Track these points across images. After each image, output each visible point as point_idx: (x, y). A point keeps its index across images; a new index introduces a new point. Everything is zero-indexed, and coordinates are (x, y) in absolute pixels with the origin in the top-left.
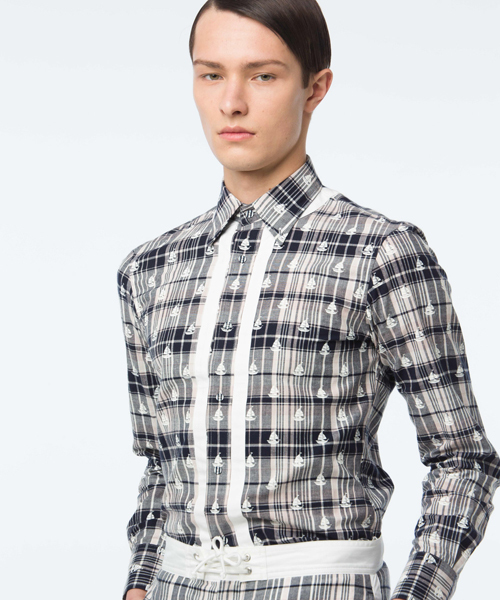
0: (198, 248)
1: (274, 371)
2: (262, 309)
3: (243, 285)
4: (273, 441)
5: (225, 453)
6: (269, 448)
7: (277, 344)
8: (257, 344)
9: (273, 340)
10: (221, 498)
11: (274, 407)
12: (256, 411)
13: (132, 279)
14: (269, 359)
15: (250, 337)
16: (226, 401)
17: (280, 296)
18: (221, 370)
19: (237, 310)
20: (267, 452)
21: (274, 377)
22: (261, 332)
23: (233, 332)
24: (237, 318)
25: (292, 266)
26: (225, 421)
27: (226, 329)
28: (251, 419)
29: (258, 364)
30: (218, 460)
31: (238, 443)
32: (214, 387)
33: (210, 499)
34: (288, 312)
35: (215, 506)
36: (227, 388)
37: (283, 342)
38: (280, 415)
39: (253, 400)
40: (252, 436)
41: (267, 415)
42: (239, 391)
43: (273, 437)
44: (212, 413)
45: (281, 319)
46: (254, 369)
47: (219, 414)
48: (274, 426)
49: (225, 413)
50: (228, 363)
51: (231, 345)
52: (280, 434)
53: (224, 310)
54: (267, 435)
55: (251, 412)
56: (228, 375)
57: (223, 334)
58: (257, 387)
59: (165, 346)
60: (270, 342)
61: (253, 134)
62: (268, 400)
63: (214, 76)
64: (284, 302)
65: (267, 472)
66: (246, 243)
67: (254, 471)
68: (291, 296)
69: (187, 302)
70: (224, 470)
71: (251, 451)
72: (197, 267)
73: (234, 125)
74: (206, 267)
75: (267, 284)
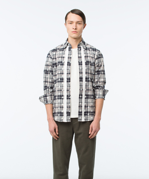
0: (63, 49)
2: (86, 59)
3: (81, 55)
5: (82, 81)
7: (89, 64)
8: (86, 64)
13: (50, 54)
15: (85, 63)
16: (82, 73)
18: (81, 68)
19: (81, 59)
20: (88, 81)
21: (89, 70)
22: (86, 62)
23: (81, 62)
26: (82, 76)
27: (80, 62)
29: (87, 67)
30: (81, 82)
31: (84, 79)
32: (80, 71)
33: (80, 88)
35: (81, 89)
36: (82, 71)
38: (90, 75)
39: (86, 73)
40: (86, 78)
41: (88, 75)
42: (84, 71)
43: (89, 79)
44: (80, 75)
45: (89, 60)
46: (86, 68)
47: (81, 75)
48: (89, 77)
49: (82, 75)
50: (82, 67)
51: (81, 64)
53: (79, 59)
54: (88, 78)
55: (86, 75)
56: (82, 69)
58: (87, 71)
60: (88, 64)
61: (77, 32)
62: (88, 73)
63: (71, 23)
64: (89, 58)
65: (88, 84)
67: (86, 84)
68: (90, 57)
69: (62, 57)
70: (82, 84)
71: (86, 81)
72: (62, 52)
73: (75, 31)
74: (64, 52)
75: (85, 55)
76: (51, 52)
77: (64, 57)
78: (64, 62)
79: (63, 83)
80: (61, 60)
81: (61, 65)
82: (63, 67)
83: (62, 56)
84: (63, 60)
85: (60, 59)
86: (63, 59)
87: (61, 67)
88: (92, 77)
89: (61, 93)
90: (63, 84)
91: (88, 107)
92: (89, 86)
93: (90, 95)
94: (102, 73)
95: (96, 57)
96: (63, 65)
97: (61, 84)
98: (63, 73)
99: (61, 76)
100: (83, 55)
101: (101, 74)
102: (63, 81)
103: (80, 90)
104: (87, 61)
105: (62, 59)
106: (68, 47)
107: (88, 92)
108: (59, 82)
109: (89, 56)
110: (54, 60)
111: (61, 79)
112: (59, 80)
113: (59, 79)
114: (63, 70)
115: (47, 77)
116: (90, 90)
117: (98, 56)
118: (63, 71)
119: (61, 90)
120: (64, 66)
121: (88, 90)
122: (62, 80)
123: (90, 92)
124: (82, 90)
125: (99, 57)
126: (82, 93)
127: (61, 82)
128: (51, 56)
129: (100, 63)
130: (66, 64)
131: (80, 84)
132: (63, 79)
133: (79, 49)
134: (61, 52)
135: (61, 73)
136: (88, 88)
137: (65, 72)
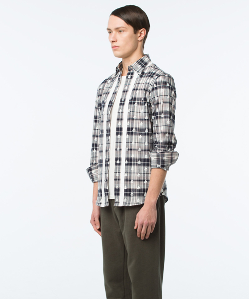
1: (135, 111)
3: (128, 88)
4: (134, 131)
5: (121, 134)
7: (136, 104)
8: (130, 103)
10: (120, 146)
11: (135, 121)
12: (130, 122)
14: (134, 108)
16: (122, 119)
17: (137, 90)
18: (121, 111)
19: (126, 94)
20: (132, 134)
21: (135, 113)
22: (132, 100)
23: (124, 100)
24: (126, 96)
25: (141, 82)
26: (121, 125)
28: (128, 124)
30: (119, 135)
31: (125, 131)
32: (119, 116)
33: (117, 147)
34: (139, 94)
35: (118, 148)
36: (122, 116)
37: (138, 103)
38: (136, 123)
39: (129, 119)
40: (128, 129)
41: (132, 123)
43: (134, 129)
44: (118, 123)
45: (137, 96)
46: (129, 110)
47: (120, 123)
48: (134, 126)
50: (123, 109)
51: (124, 104)
52: (136, 129)
53: (123, 95)
54: (132, 129)
56: (122, 112)
58: (130, 115)
60: (134, 103)
61: (119, 47)
62: (133, 119)
63: (110, 32)
64: (137, 92)
65: (132, 139)
66: (130, 76)
67: (128, 139)
68: (140, 89)
69: (106, 93)
70: (121, 139)
71: (128, 133)
73: (113, 45)
75: (134, 87)
77: (109, 93)
78: (106, 101)
83: (108, 90)
84: (106, 98)
86: (107, 96)
91: (130, 180)
92: (133, 143)
93: (134, 159)
94: (163, 115)
95: (150, 88)
96: (104, 106)
103: (116, 150)
104: (132, 98)
107: (131, 154)
116: (134, 150)
120: (104, 108)
121: (131, 150)
123: (134, 154)
124: (120, 150)
126: (120, 155)
129: (156, 98)
131: (117, 139)
136: (131, 146)
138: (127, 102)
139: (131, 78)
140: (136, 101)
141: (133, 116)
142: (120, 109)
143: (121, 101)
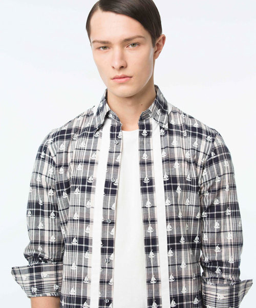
0: (91, 133)
1: (179, 203)
2: (166, 168)
3: (149, 156)
4: (182, 241)
5: (155, 250)
6: (181, 245)
7: (179, 189)
8: (168, 188)
9: (177, 186)
10: (156, 275)
11: (181, 223)
14: (176, 197)
15: (163, 185)
16: (154, 221)
18: (148, 204)
19: (150, 170)
20: (179, 248)
21: (179, 207)
22: (169, 182)
23: (151, 182)
24: (151, 174)
26: (154, 232)
27: (146, 181)
28: (170, 230)
29: (171, 199)
30: (151, 253)
31: (163, 244)
32: (146, 214)
33: (149, 276)
35: (153, 279)
36: (153, 214)
37: (182, 187)
39: (170, 220)
40: (171, 239)
41: (178, 227)
42: (161, 215)
43: (182, 239)
44: (146, 228)
45: (178, 174)
46: (168, 202)
47: (150, 229)
48: (182, 233)
49: (154, 228)
50: (152, 200)
51: (151, 190)
53: (142, 171)
54: (179, 238)
55: (169, 226)
56: (153, 207)
57: (145, 184)
58: (171, 212)
59: (76, 187)
60: (175, 188)
61: (131, 77)
62: (178, 219)
63: (105, 48)
64: (176, 164)
65: (180, 259)
67: (173, 258)
68: (180, 160)
69: (86, 162)
70: (155, 259)
71: (171, 247)
72: (89, 143)
73: (120, 74)
74: (95, 144)
75: (164, 154)
76: (51, 140)
77: (93, 163)
78: (95, 181)
79: (86, 255)
80: (85, 172)
81: (83, 190)
82: (88, 199)
83: (87, 156)
84: (91, 174)
85: (80, 167)
86: (92, 169)
87: (82, 199)
88: (195, 231)
89: (79, 288)
90: (86, 260)
92: (183, 266)
93: (187, 295)
94: (228, 212)
95: (201, 160)
96: (89, 190)
97: (80, 258)
98: (88, 221)
99: (81, 228)
100: (157, 156)
101: (225, 216)
102: (87, 249)
103: (149, 282)
104: (169, 177)
105: (85, 169)
106: (109, 123)
107: (181, 287)
108: (72, 248)
109: (176, 157)
110: (62, 170)
111: (80, 240)
112: (75, 242)
113: (75, 240)
114: (88, 210)
115: (40, 227)
116: (187, 278)
117: (210, 156)
118: (88, 214)
119: (79, 280)
120: (92, 195)
121: (180, 279)
122: (84, 244)
123: (187, 286)
124: (158, 281)
125: (213, 157)
126: (157, 291)
127: (81, 249)
128: (53, 154)
129: (218, 180)
130: (99, 188)
131: (148, 260)
132: (87, 241)
133: (145, 131)
134: (84, 143)
135: (82, 220)
136: (180, 272)
137: (97, 217)
138: (159, 186)
139: (149, 135)
140: (179, 184)
141: (177, 213)
142: (145, 201)
143: (143, 184)
